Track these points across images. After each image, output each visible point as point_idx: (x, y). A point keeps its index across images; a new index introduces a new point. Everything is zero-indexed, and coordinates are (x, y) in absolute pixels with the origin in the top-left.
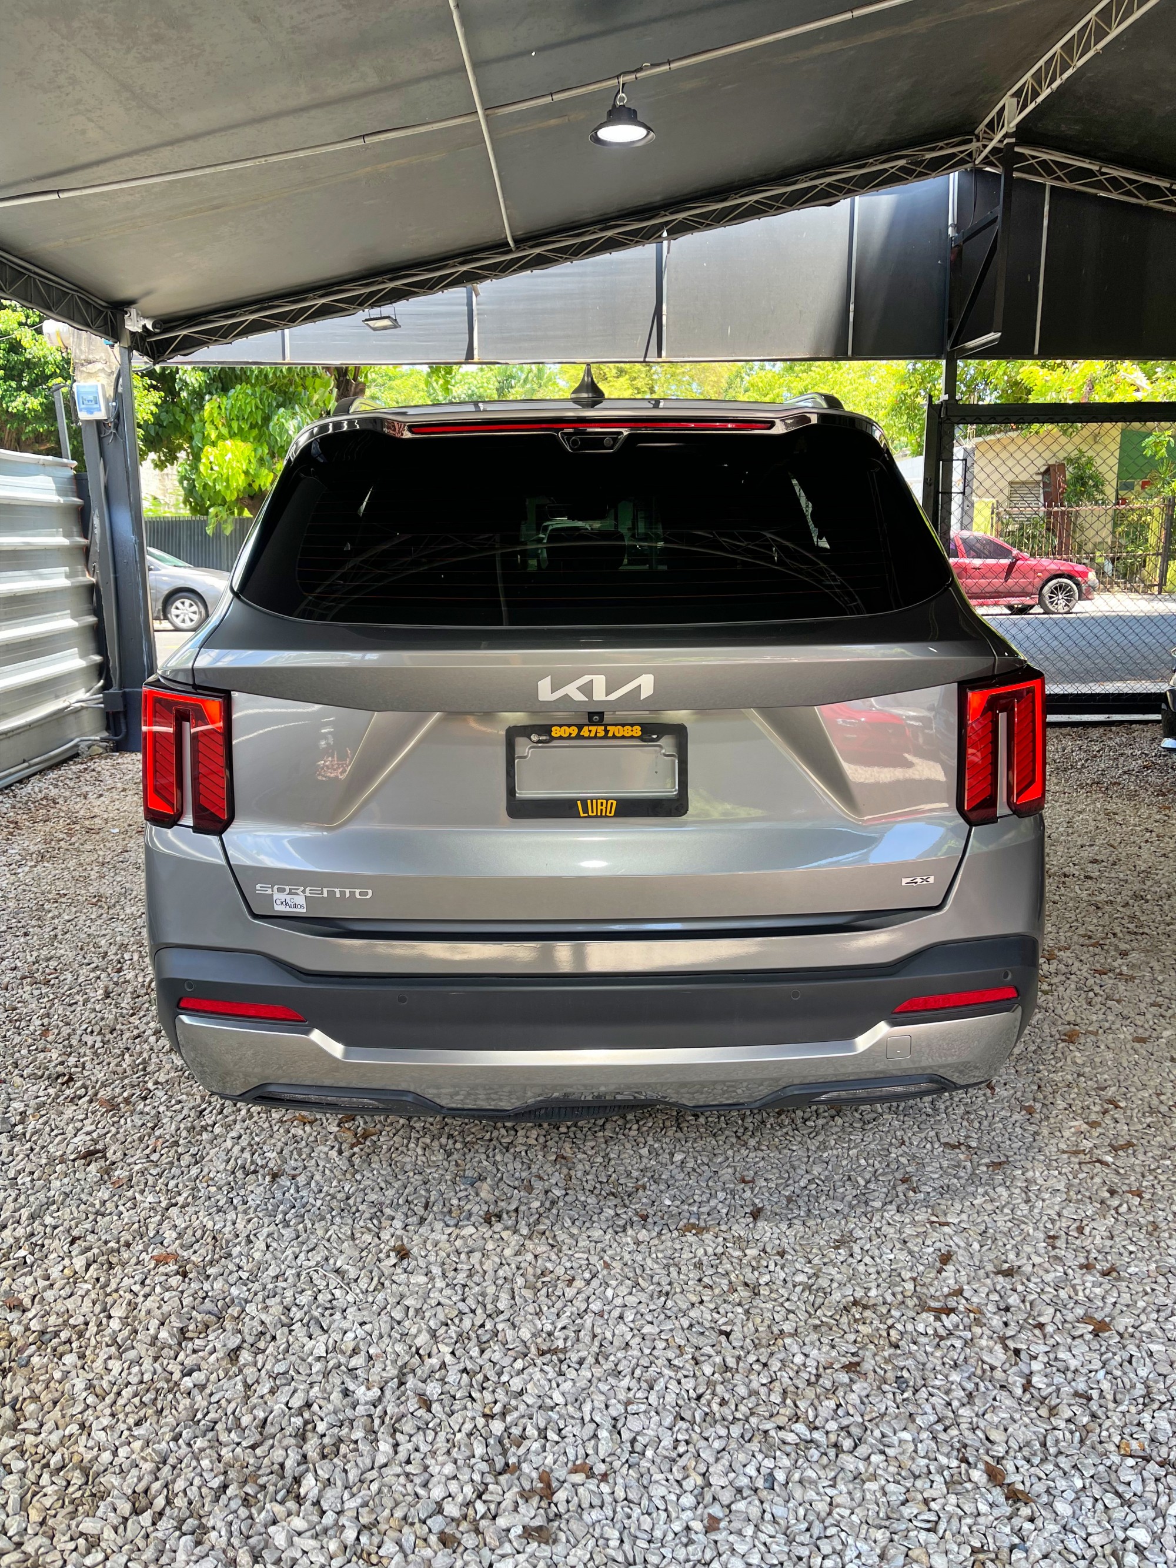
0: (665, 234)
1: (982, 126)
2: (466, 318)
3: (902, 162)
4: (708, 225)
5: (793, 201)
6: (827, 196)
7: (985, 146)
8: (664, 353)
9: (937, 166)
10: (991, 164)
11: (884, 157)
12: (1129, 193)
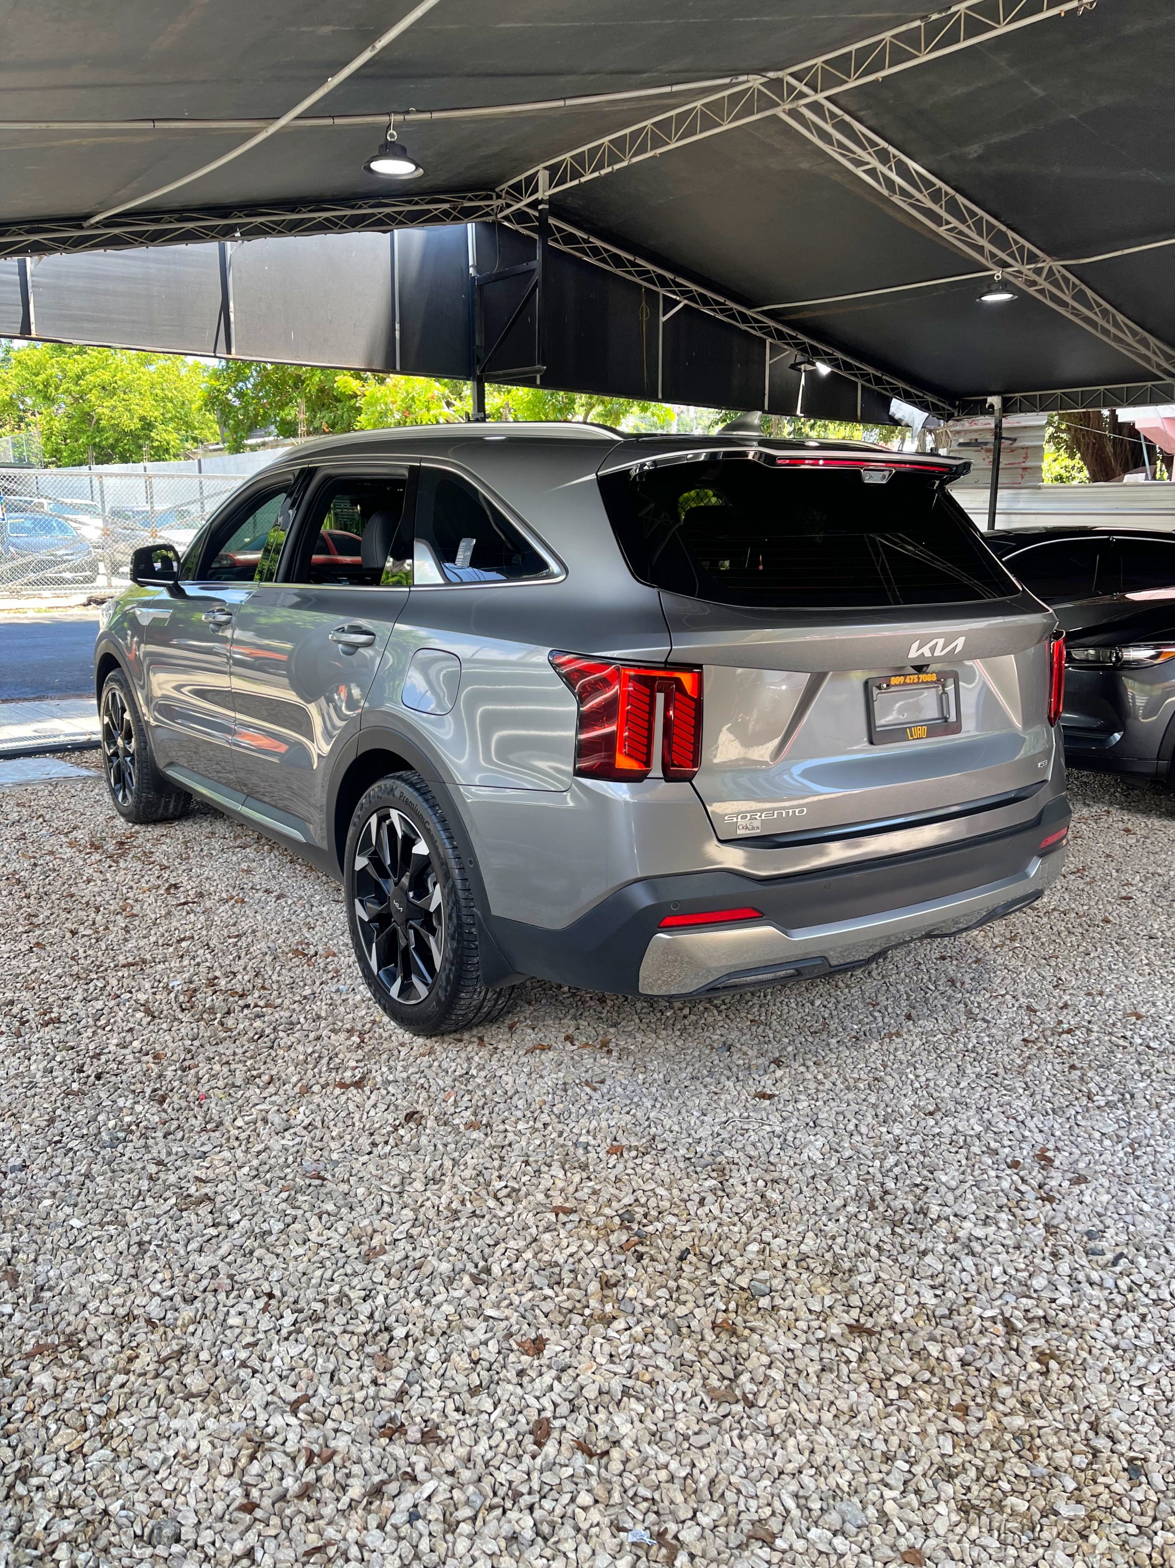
0: (238, 234)
1: (505, 186)
2: (19, 289)
3: (446, 206)
4: (280, 232)
5: (355, 223)
6: (382, 224)
7: (509, 206)
8: (233, 350)
9: (467, 214)
10: (510, 221)
11: (429, 198)
12: (603, 261)
